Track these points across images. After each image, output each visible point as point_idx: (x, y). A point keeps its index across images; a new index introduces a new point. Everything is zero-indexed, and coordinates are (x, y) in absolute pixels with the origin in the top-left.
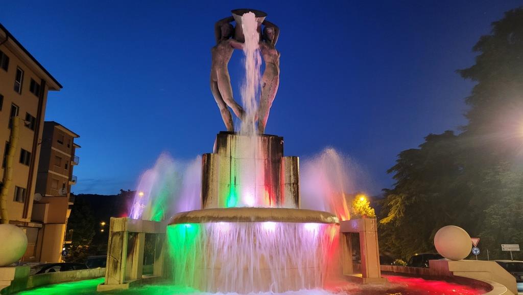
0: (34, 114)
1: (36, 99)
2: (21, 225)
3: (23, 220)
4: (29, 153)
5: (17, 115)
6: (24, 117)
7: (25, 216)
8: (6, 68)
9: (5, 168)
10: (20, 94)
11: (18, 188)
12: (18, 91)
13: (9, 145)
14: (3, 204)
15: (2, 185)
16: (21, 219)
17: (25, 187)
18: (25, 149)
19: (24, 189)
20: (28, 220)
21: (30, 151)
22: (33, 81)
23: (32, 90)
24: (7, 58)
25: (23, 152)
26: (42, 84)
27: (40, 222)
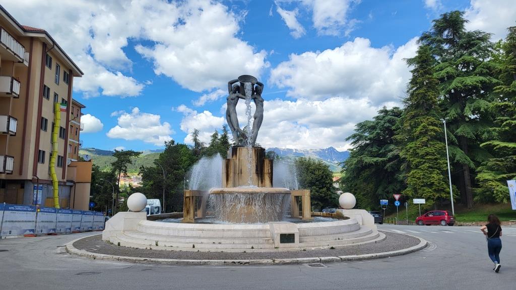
3: (63, 181)
5: (57, 101)
7: (63, 177)
8: (50, 67)
9: (52, 142)
10: (58, 85)
11: (59, 156)
12: (57, 82)
13: (54, 125)
14: (53, 170)
15: (51, 155)
16: (61, 180)
17: (63, 155)
18: (62, 126)
19: (62, 157)
20: (65, 180)
21: (65, 128)
22: (65, 73)
23: (64, 80)
24: (51, 59)
25: (61, 128)
26: (70, 74)
27: (72, 181)
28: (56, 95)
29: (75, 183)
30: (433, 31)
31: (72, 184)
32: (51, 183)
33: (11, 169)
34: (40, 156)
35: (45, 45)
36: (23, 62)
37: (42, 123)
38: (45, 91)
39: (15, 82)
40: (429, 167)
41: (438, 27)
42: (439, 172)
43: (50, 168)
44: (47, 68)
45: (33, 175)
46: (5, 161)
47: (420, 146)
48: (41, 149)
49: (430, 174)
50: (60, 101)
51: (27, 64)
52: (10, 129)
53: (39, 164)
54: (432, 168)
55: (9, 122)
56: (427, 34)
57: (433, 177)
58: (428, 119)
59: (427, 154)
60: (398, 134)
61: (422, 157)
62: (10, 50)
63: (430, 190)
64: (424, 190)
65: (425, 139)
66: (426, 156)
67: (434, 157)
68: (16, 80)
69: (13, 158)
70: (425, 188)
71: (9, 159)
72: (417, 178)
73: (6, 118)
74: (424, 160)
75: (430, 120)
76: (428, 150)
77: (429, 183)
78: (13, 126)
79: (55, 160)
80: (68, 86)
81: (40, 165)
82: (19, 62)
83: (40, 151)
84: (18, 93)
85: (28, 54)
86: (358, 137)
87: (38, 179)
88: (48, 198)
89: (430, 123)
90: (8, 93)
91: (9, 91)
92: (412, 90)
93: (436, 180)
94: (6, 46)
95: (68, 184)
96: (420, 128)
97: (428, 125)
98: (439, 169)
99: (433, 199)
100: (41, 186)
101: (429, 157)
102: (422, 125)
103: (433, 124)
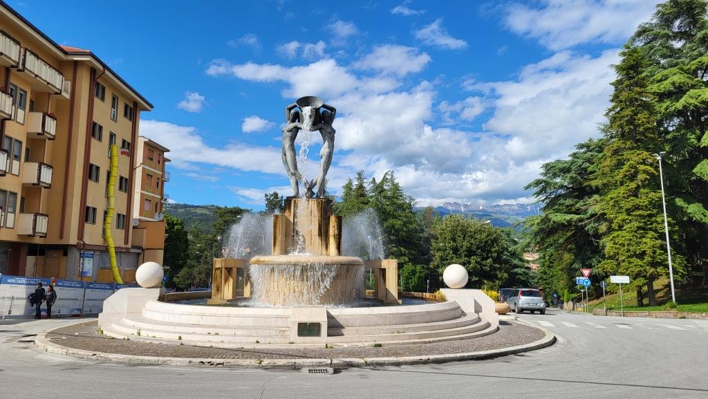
0: (129, 140)
1: (130, 124)
2: (124, 251)
3: (125, 246)
4: (126, 179)
5: (115, 143)
6: (121, 145)
7: (126, 242)
8: (103, 99)
9: (108, 197)
10: (116, 122)
11: (119, 215)
12: (114, 119)
13: (109, 174)
14: (109, 232)
15: (106, 213)
16: (123, 246)
17: (125, 214)
18: (123, 175)
19: (124, 216)
20: (129, 246)
21: (127, 177)
22: (126, 106)
23: (125, 115)
24: (104, 89)
25: (121, 178)
26: (134, 106)
27: (140, 248)
28: (112, 136)
29: (143, 250)
30: (655, 21)
31: (140, 251)
32: (104, 250)
33: (44, 230)
34: (87, 214)
35: (93, 71)
36: (60, 94)
37: (91, 172)
38: (94, 130)
39: (48, 119)
40: (639, 228)
41: (663, 14)
42: (656, 235)
43: (104, 231)
44: (97, 101)
45: (78, 239)
46: (35, 221)
47: (626, 195)
48: (89, 204)
49: (640, 238)
50: (119, 142)
51: (67, 96)
52: (41, 180)
53: (86, 224)
54: (643, 229)
55: (40, 170)
56: (647, 26)
57: (645, 243)
58: (638, 154)
59: (637, 208)
60: (596, 178)
61: (629, 212)
62: (41, 78)
63: (640, 263)
64: (630, 263)
65: (633, 185)
66: (633, 211)
67: (646, 213)
68: (49, 116)
69: (47, 216)
70: (632, 260)
71: (39, 218)
72: (620, 245)
73: (37, 165)
74: (630, 218)
75: (641, 156)
76: (637, 201)
77: (638, 252)
78: (47, 176)
79: (112, 219)
80: (131, 124)
81: (88, 226)
82: (56, 93)
83: (88, 208)
84: (53, 132)
85: (69, 83)
86: (543, 184)
87: (84, 244)
88: (102, 268)
89: (641, 161)
90: (39, 134)
91: (40, 131)
92: (613, 112)
93: (650, 248)
94: (34, 74)
95: (132, 251)
96: (625, 168)
97: (638, 163)
98: (656, 231)
99: (645, 277)
100: (92, 253)
101: (638, 213)
102: (629, 163)
103: (644, 162)
